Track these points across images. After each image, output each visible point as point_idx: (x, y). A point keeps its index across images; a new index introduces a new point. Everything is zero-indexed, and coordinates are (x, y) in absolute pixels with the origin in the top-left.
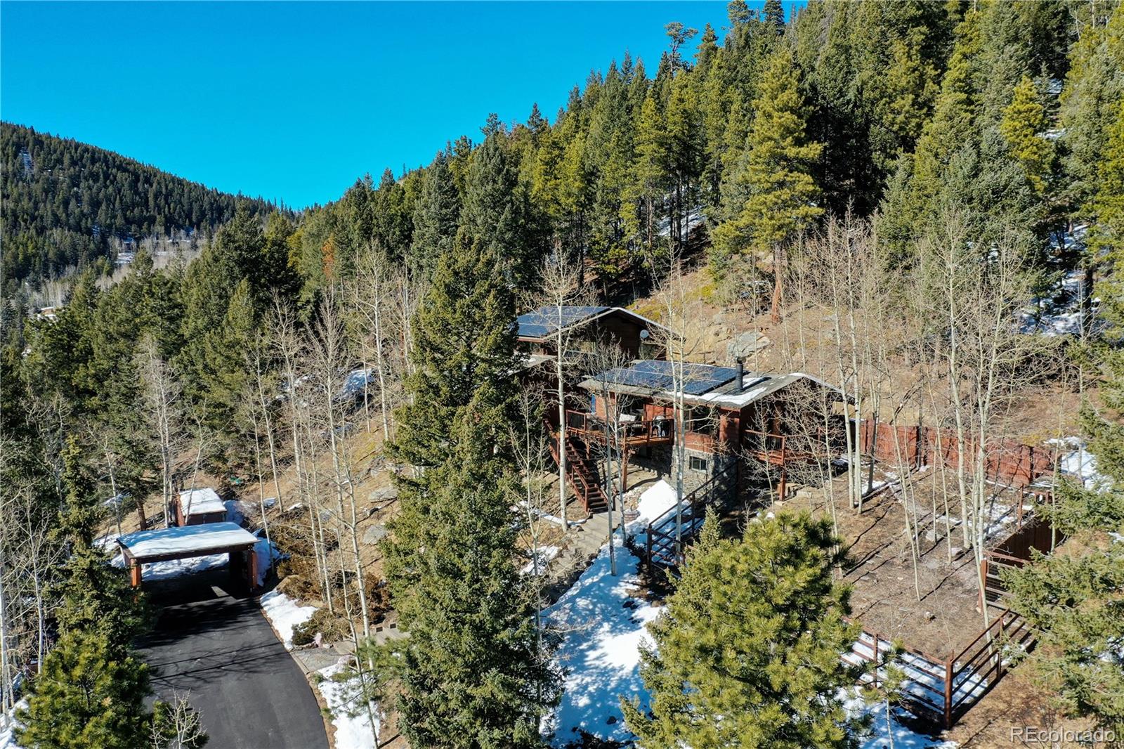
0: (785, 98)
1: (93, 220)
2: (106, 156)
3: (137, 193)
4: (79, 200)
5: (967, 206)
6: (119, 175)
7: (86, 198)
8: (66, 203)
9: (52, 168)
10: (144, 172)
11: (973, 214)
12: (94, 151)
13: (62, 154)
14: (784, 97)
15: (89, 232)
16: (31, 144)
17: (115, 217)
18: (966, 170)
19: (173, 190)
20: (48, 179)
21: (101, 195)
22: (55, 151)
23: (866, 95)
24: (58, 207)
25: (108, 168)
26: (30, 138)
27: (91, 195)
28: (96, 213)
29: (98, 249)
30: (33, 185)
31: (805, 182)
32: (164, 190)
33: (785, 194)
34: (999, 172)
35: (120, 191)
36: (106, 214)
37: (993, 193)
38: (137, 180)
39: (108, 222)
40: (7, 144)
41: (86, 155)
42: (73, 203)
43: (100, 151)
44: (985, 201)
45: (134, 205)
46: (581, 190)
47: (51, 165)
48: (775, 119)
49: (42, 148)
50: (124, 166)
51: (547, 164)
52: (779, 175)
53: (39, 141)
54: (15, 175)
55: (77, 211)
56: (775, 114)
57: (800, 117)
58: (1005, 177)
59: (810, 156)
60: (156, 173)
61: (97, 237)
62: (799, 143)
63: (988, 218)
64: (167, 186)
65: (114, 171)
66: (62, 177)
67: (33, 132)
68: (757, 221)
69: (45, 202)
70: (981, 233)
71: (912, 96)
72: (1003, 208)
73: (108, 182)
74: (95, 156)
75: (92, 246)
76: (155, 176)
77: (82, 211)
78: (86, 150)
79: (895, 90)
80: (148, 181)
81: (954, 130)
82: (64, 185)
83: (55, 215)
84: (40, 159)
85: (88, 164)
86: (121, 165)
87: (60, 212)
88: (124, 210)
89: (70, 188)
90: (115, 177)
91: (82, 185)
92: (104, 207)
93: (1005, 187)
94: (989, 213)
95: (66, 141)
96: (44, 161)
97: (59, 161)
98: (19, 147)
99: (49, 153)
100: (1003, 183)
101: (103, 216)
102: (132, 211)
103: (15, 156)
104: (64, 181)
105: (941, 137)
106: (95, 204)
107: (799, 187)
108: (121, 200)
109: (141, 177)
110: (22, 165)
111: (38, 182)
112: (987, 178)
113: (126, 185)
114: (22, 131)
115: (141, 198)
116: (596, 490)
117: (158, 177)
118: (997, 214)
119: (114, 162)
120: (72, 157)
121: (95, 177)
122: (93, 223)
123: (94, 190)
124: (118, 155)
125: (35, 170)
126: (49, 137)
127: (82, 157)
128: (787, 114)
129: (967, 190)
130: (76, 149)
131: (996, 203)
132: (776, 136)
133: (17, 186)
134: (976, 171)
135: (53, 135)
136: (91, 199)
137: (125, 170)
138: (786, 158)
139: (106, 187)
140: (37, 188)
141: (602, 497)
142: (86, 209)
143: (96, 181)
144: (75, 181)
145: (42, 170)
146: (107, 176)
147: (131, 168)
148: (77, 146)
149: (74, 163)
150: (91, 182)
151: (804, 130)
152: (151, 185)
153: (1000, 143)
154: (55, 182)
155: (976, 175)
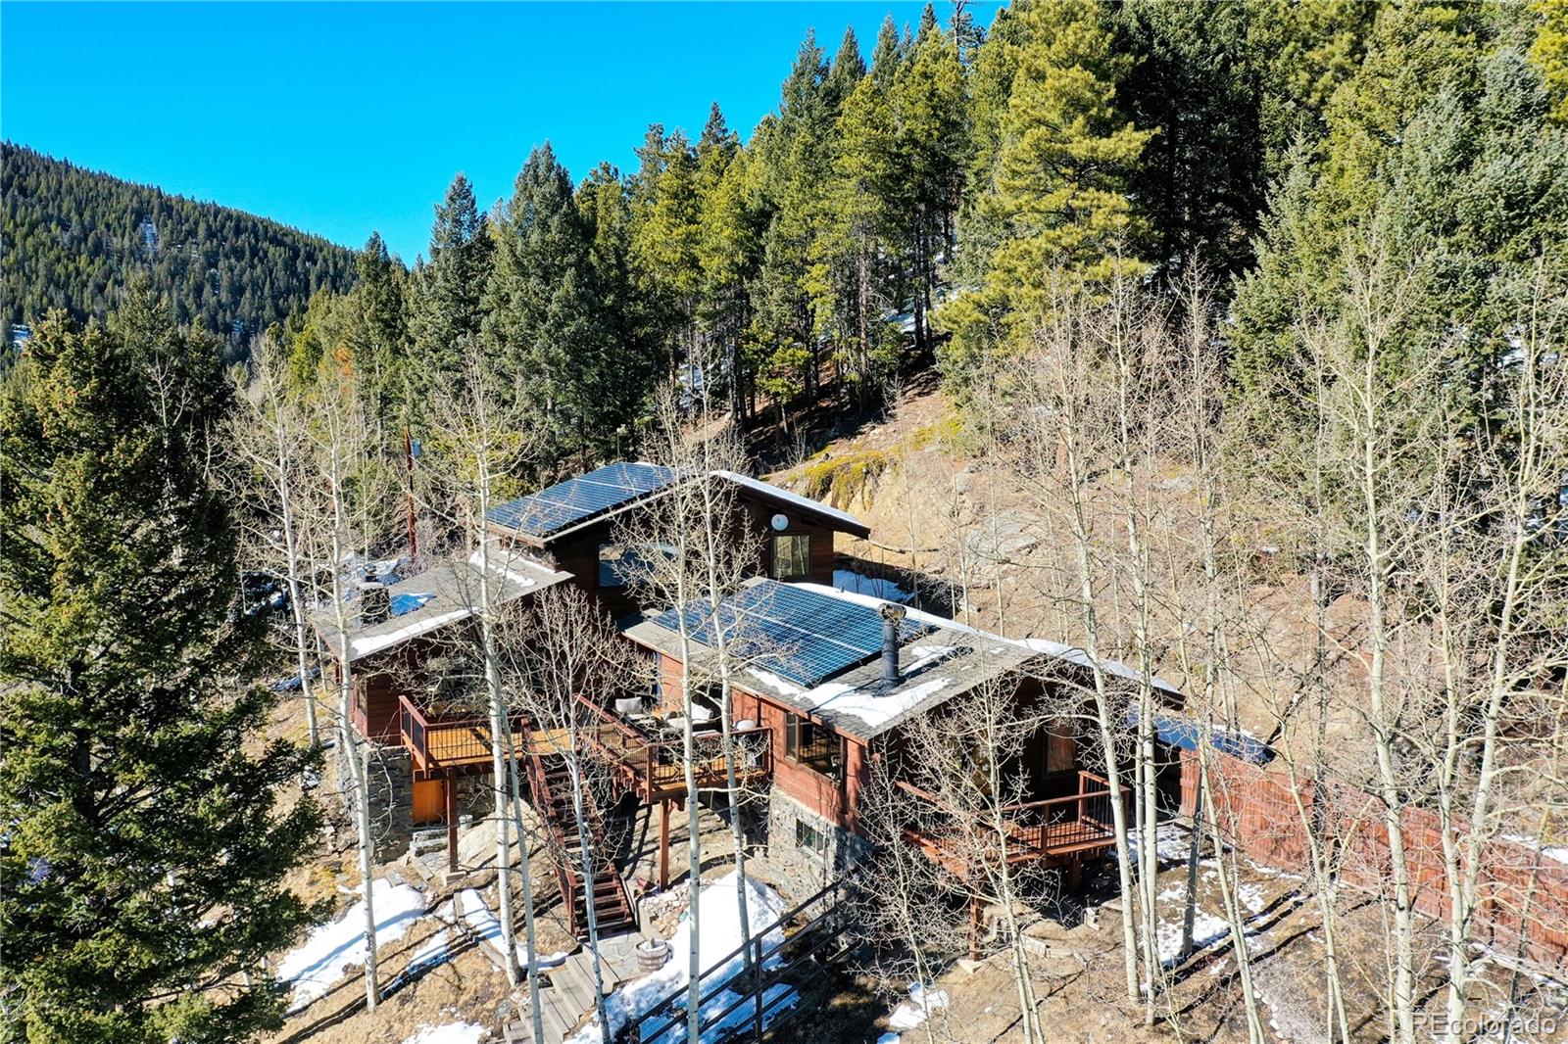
0: (1071, 39)
1: (233, 313)
2: (255, 225)
3: (294, 274)
4: (215, 286)
5: (1442, 241)
6: (272, 249)
7: (225, 283)
8: (199, 290)
9: (183, 243)
10: (306, 245)
11: (1457, 260)
12: (239, 219)
13: (196, 223)
14: (1068, 36)
15: (228, 329)
16: (156, 211)
17: (263, 308)
18: (1441, 150)
19: (344, 269)
20: (176, 258)
21: (246, 278)
22: (187, 221)
23: (1253, 34)
24: (188, 295)
25: (257, 241)
26: (155, 202)
27: (231, 278)
28: (237, 303)
29: (237, 352)
30: (156, 267)
31: (1112, 209)
32: (331, 271)
33: (1071, 235)
34: (1525, 156)
35: (271, 272)
36: (252, 304)
37: (1509, 206)
38: (296, 255)
39: (253, 314)
40: (125, 212)
41: (228, 223)
42: (208, 289)
43: (248, 218)
44: (1487, 228)
45: (289, 291)
46: (738, 242)
47: (182, 238)
48: (1049, 81)
49: (170, 216)
50: (278, 237)
51: (675, 196)
52: (1061, 196)
53: (167, 207)
54: (132, 253)
55: (213, 300)
56: (1050, 71)
57: (1104, 76)
58: (1540, 166)
59: (1119, 154)
60: (323, 245)
61: (237, 335)
62: (1101, 128)
63: (1495, 270)
64: (335, 264)
65: (266, 245)
66: (195, 254)
67: (160, 195)
68: (1011, 291)
69: (170, 290)
70: (1477, 305)
71: (1348, 36)
72: (1536, 241)
73: (256, 261)
74: (240, 224)
75: (228, 348)
76: (321, 250)
77: (219, 301)
78: (229, 217)
79: (1314, 25)
80: (311, 257)
81: (1414, 63)
82: (197, 266)
83: (182, 306)
84: (167, 231)
85: (230, 236)
86: (275, 236)
87: (190, 303)
88: (275, 298)
89: (204, 269)
90: (266, 253)
91: (221, 264)
92: (248, 294)
93: (1541, 189)
94: (1498, 256)
95: (203, 206)
96: (172, 233)
97: (192, 233)
98: (140, 215)
99: (180, 222)
100: (1534, 181)
101: (247, 307)
102: (286, 300)
103: (135, 226)
104: (196, 260)
105: (1385, 83)
106: (237, 291)
107: (1098, 219)
108: (272, 284)
109: (302, 252)
110: (143, 239)
111: (161, 261)
112: (1491, 170)
113: (280, 262)
114: (146, 193)
115: (299, 281)
116: (609, 879)
117: (325, 252)
118: (1521, 258)
119: (266, 232)
120: (209, 227)
121: (239, 254)
122: (234, 317)
123: (237, 272)
124: (271, 223)
125: (160, 246)
126: (181, 200)
127: (223, 226)
128: (1076, 72)
129: (1440, 202)
130: (216, 217)
131: (1516, 230)
132: (1054, 117)
133: (133, 267)
134: (1466, 154)
135: (187, 197)
136: (232, 283)
137: (280, 243)
138: (1072, 162)
139: (253, 267)
140: (161, 270)
141: (619, 895)
142: (224, 297)
143: (239, 259)
144: (211, 261)
145: (168, 245)
146: (254, 252)
147: (288, 240)
148: (217, 211)
149: (211, 235)
150: (233, 260)
151: (1110, 103)
152: (315, 263)
153: (1528, 85)
154: (185, 263)
155: (1465, 165)
